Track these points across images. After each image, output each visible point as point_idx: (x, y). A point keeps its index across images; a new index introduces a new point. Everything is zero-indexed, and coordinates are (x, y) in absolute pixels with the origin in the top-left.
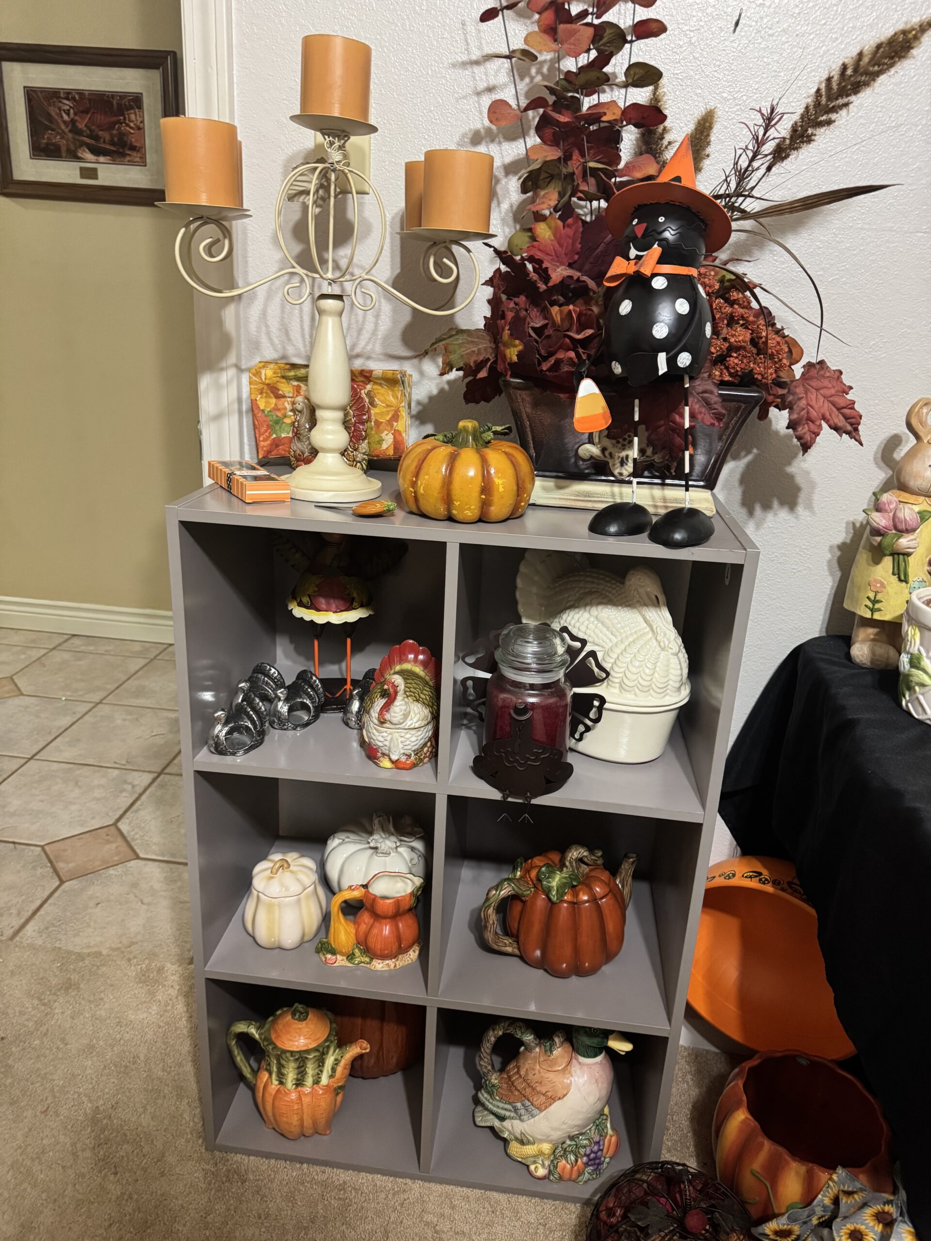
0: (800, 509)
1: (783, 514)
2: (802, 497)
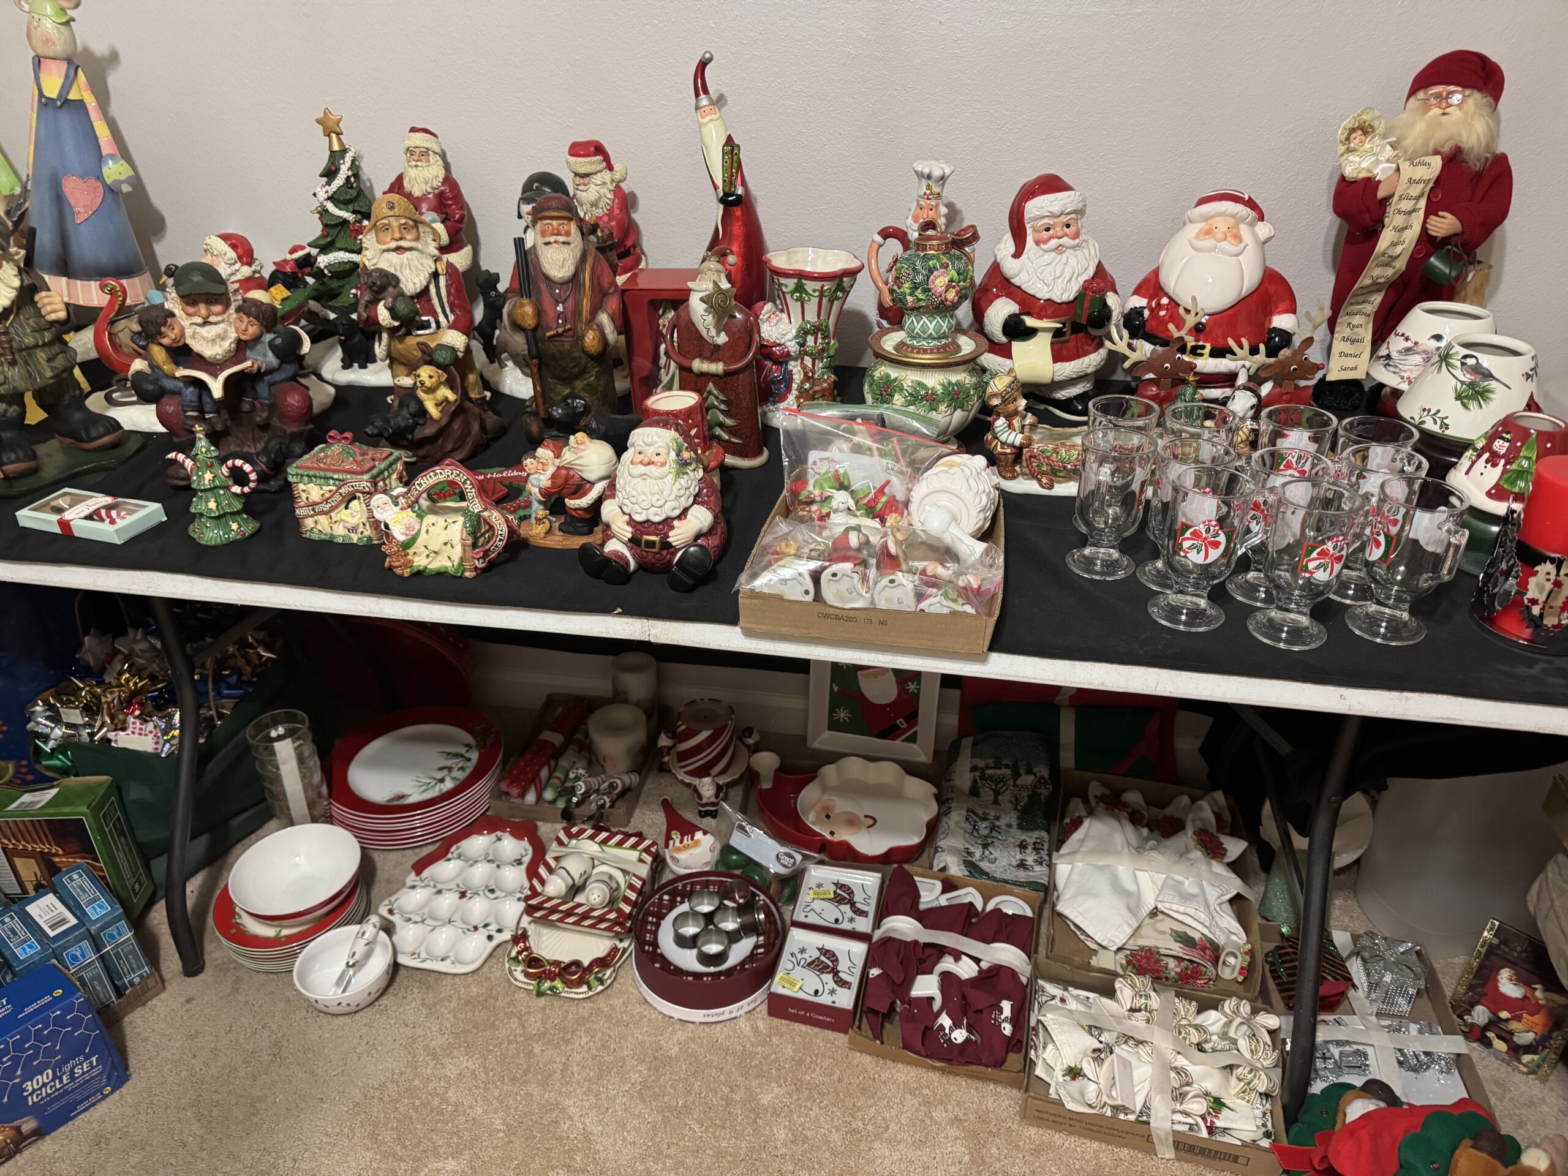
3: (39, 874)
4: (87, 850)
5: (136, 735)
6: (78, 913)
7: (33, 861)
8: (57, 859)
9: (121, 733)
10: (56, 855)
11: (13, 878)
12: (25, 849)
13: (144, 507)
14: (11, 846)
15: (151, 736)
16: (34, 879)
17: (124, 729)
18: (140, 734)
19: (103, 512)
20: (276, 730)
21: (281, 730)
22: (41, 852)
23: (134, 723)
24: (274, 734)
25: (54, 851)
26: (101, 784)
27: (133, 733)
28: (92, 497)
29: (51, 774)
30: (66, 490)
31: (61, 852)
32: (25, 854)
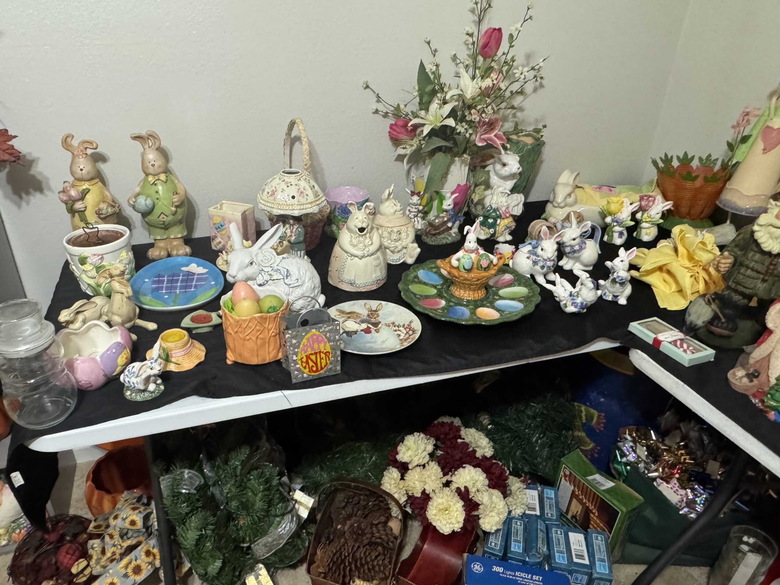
0: (45, 191)
1: (38, 195)
2: (44, 185)
3: (579, 513)
4: (610, 525)
5: (672, 491)
6: (591, 559)
7: (581, 507)
8: (592, 515)
9: (665, 484)
10: (594, 514)
11: (567, 505)
12: (582, 500)
13: (706, 350)
14: (577, 493)
15: (679, 497)
16: (575, 513)
17: (668, 483)
18: (675, 492)
19: (679, 343)
20: (749, 538)
21: (751, 540)
22: (588, 507)
23: (675, 484)
24: (745, 539)
25: (594, 511)
26: (637, 499)
27: (671, 488)
28: (672, 330)
29: (614, 472)
30: (656, 318)
31: (596, 514)
32: (580, 501)
